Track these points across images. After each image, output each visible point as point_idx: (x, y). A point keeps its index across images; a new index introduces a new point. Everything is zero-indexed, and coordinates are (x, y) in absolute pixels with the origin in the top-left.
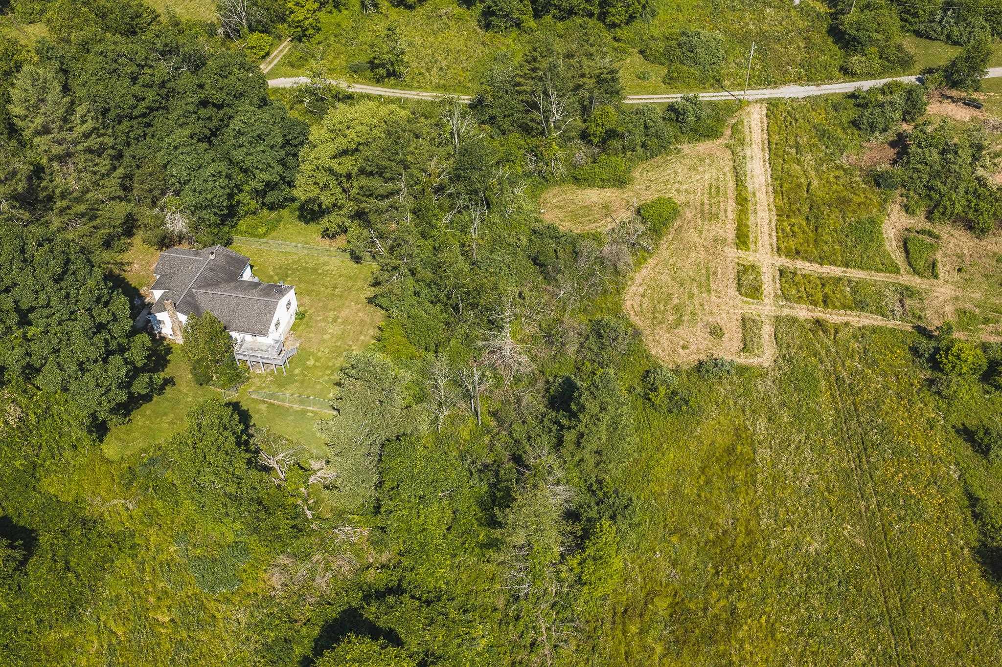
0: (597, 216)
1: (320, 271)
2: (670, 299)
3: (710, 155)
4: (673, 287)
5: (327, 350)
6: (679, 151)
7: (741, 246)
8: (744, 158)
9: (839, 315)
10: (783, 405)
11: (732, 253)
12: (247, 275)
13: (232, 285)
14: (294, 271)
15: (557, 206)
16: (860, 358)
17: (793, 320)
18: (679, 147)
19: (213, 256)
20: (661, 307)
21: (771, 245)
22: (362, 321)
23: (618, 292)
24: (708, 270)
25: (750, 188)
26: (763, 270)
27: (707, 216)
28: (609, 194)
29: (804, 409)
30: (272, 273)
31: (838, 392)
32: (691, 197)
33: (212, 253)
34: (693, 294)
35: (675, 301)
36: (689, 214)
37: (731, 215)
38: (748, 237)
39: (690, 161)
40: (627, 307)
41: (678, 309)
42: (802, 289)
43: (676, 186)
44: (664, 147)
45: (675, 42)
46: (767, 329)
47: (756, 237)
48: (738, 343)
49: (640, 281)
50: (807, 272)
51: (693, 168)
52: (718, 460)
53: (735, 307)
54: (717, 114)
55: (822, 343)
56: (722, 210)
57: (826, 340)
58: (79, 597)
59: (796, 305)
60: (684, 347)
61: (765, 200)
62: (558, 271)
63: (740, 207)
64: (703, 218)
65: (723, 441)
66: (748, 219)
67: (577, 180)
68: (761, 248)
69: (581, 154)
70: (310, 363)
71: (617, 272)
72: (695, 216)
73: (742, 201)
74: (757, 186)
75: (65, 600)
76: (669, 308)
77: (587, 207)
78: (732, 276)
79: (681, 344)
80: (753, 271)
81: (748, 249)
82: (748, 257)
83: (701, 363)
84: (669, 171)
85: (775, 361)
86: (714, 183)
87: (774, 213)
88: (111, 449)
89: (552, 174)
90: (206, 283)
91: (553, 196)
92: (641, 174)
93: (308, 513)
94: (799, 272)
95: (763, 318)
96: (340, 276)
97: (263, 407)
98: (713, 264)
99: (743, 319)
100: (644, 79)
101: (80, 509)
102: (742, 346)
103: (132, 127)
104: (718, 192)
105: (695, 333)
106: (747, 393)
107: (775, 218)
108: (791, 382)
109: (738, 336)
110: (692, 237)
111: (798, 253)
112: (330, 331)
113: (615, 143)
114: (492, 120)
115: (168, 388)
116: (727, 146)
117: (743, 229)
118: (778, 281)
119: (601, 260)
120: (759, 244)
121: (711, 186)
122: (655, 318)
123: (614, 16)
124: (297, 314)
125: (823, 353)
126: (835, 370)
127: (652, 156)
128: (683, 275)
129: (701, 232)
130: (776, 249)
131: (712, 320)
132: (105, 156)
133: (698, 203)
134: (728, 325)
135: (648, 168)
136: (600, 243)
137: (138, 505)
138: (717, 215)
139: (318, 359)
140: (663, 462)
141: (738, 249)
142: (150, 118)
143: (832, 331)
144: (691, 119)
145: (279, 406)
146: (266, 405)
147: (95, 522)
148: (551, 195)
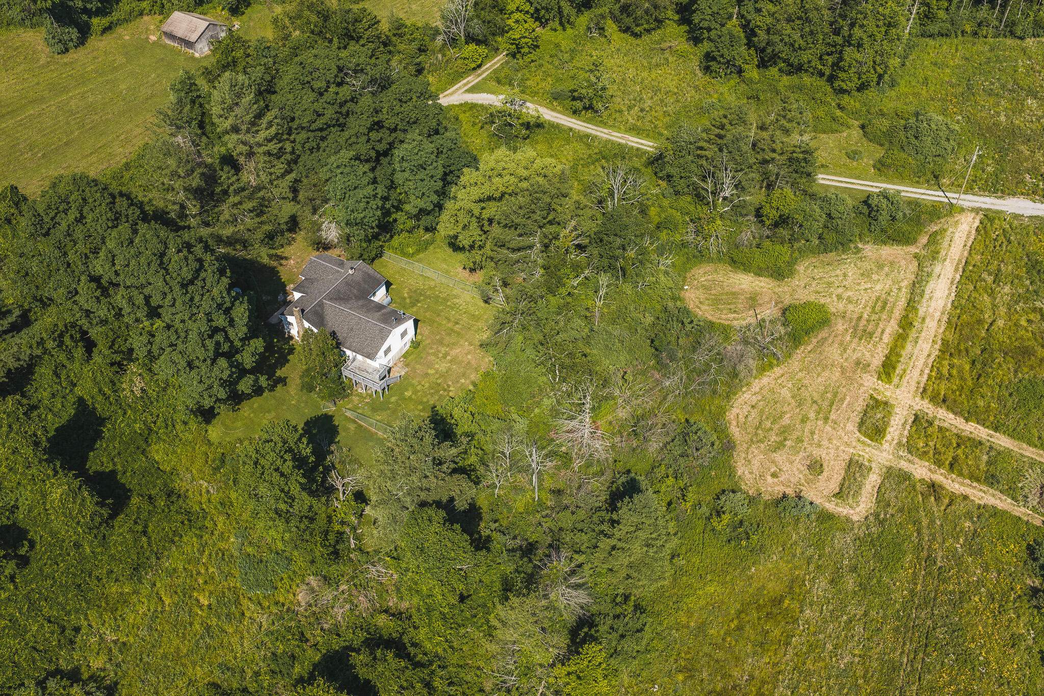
0: (740, 306)
1: (449, 303)
2: (781, 417)
3: (892, 263)
4: (789, 404)
5: (427, 385)
6: (858, 250)
7: (883, 376)
8: (929, 275)
9: (962, 484)
10: (854, 569)
11: (870, 382)
12: (380, 295)
13: (360, 303)
14: (427, 297)
15: (703, 286)
16: (966, 539)
17: (905, 477)
18: (860, 246)
19: (353, 270)
20: (768, 424)
21: (918, 383)
22: (469, 363)
23: (728, 396)
24: (835, 395)
25: (921, 312)
26: (897, 410)
27: (859, 333)
28: (762, 284)
29: (875, 581)
30: (406, 295)
31: (923, 572)
32: (851, 307)
33: (352, 268)
34: (808, 419)
35: (786, 421)
36: (840, 326)
37: (886, 338)
38: (894, 368)
39: (866, 265)
40: (731, 415)
41: (785, 431)
42: (931, 444)
43: (840, 290)
44: (842, 245)
45: (903, 122)
46: (873, 479)
47: (905, 371)
48: (834, 486)
49: (757, 389)
50: (946, 425)
51: (867, 275)
52: (759, 608)
53: (848, 445)
54: (919, 217)
55: (929, 513)
56: (879, 330)
57: (935, 509)
58: (145, 560)
59: (917, 460)
60: (774, 475)
61: (933, 330)
62: (672, 358)
63: (901, 331)
64: (854, 336)
65: (774, 587)
66: (903, 347)
67: (733, 262)
68: (905, 384)
69: (749, 232)
70: (408, 394)
71: (735, 375)
72: (846, 330)
73: (906, 324)
74: (931, 310)
75: (133, 560)
76: (777, 426)
77: (734, 294)
78: (859, 409)
79: (772, 470)
80: (884, 409)
81: (889, 381)
82: (886, 391)
83: (785, 496)
84: (838, 272)
85: (866, 518)
86: (884, 296)
87: (937, 346)
88: (215, 432)
89: (709, 250)
90: (339, 297)
91: (702, 273)
92: (807, 268)
93: (352, 541)
94: (936, 423)
95: (873, 465)
96: (465, 313)
97: (352, 427)
98: (844, 390)
99: (851, 461)
100: (853, 159)
101: (172, 481)
102: (837, 490)
103: (308, 138)
104: (883, 308)
105: (791, 463)
106: (819, 545)
107: (937, 353)
108: (874, 546)
109: (837, 478)
110: (833, 352)
111: (944, 401)
112: (437, 366)
113: (783, 232)
114: (669, 177)
115: (279, 386)
116: (916, 256)
117: (893, 359)
118: (908, 427)
119: (720, 358)
120: (905, 380)
121: (878, 299)
122: (756, 434)
123: (843, 81)
124: (412, 342)
125: (925, 522)
126: (930, 547)
127: (825, 251)
128: (804, 393)
129: (845, 350)
130: (921, 390)
131: (816, 452)
132: (282, 160)
133: (855, 316)
134: (832, 463)
135: (817, 264)
136: (727, 338)
137: (218, 491)
138: (871, 335)
139: (415, 392)
140: (701, 592)
141: (878, 379)
142: (326, 132)
143: (946, 501)
144: (884, 218)
145: (366, 429)
146: (355, 425)
147: (179, 496)
148: (701, 271)
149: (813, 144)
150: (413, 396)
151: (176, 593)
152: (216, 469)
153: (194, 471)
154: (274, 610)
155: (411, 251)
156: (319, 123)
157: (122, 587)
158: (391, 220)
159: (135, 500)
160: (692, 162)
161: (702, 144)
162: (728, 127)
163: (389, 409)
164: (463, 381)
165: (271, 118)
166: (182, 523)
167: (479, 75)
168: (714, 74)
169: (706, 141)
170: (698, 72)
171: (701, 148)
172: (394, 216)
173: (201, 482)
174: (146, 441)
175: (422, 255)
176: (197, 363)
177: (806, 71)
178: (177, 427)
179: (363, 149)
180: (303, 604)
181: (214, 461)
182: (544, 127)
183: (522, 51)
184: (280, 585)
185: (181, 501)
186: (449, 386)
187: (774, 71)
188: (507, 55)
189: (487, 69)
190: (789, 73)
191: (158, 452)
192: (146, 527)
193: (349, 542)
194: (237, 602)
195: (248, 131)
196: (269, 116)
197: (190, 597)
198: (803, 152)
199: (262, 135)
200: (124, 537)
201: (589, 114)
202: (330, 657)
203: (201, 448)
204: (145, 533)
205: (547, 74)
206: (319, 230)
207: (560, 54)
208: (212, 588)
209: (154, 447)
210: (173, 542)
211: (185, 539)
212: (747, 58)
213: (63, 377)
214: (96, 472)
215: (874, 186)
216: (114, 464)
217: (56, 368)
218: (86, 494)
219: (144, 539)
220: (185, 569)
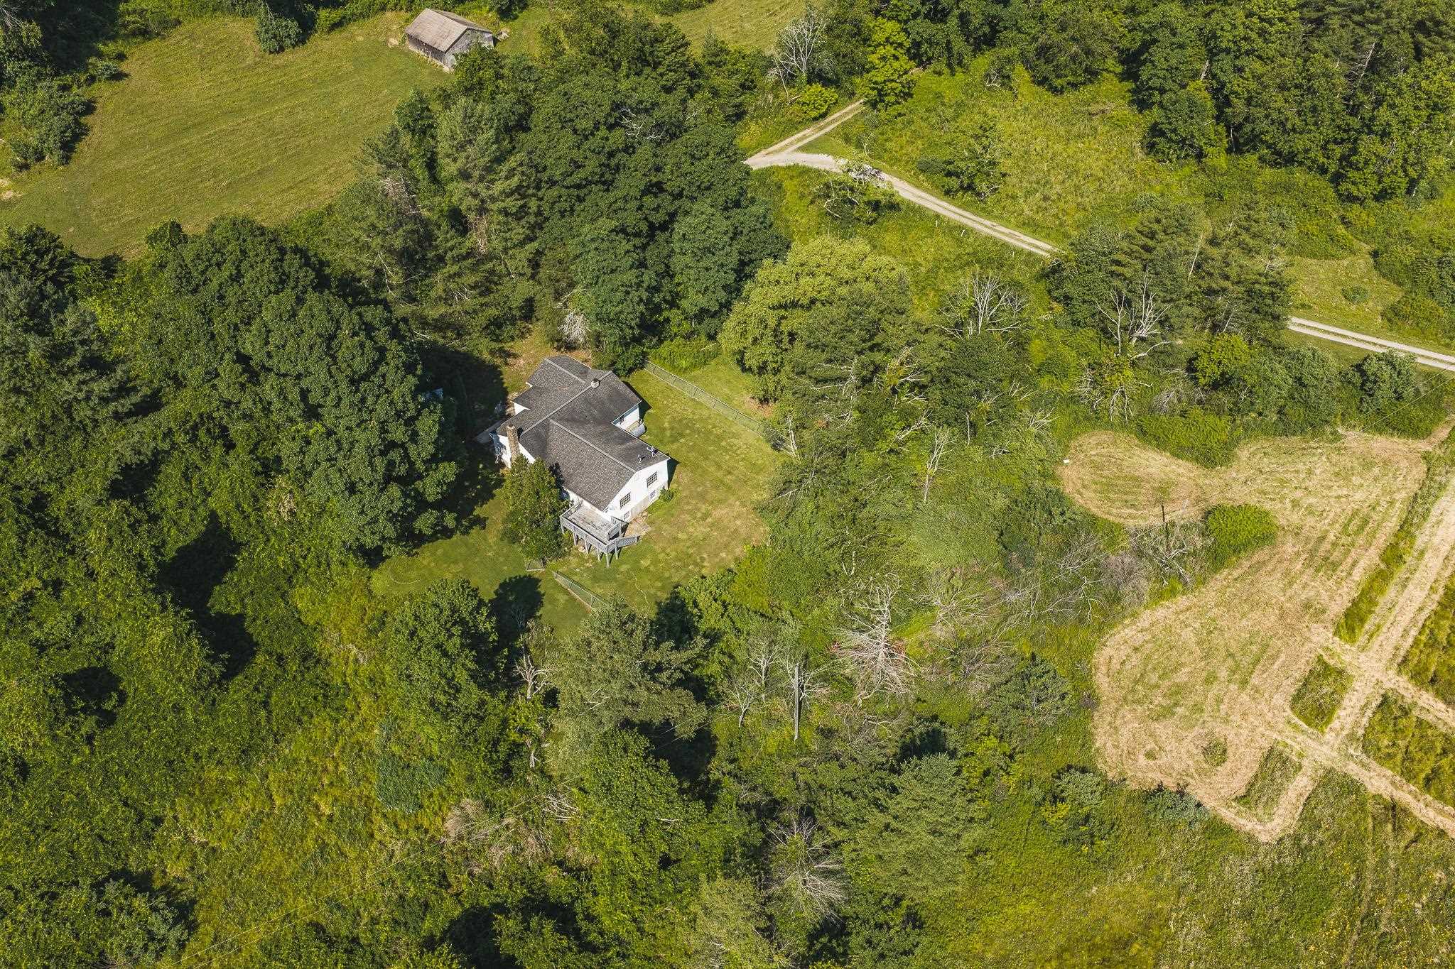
0: (1141, 498)
1: (723, 443)
2: (1175, 670)
3: (1386, 463)
4: (1191, 653)
5: (673, 554)
6: (1336, 437)
7: (1344, 631)
8: (1442, 487)
9: (1441, 812)
10: (1247, 914)
11: (1321, 637)
12: (630, 422)
13: (600, 429)
14: (693, 431)
15: (1092, 461)
16: (1432, 899)
17: (1351, 788)
18: (1341, 430)
19: (598, 382)
20: (1154, 678)
21: (1397, 649)
22: (736, 531)
23: (1100, 629)
24: (1264, 648)
25: (1419, 542)
26: (1356, 685)
27: (1317, 561)
28: (1181, 470)
29: (1277, 937)
30: (666, 425)
31: (1355, 937)
32: (1310, 521)
33: (595, 380)
34: (1216, 678)
35: (1182, 677)
36: (1289, 549)
37: (1358, 574)
38: (1362, 621)
39: (1346, 461)
40: (1100, 657)
41: (1178, 691)
42: (1402, 743)
43: (1298, 494)
44: (1313, 426)
45: (1438, 253)
46: (1302, 784)
47: (1378, 627)
48: (1239, 786)
49: (1147, 625)
50: (1430, 718)
51: (1343, 475)
52: (1092, 949)
53: (1270, 726)
54: (1439, 398)
55: (1381, 849)
56: (1350, 561)
57: (1391, 844)
58: (259, 742)
59: (1374, 765)
60: (1150, 755)
61: (1434, 572)
62: (1027, 561)
63: (1383, 566)
64: (1308, 564)
65: (1121, 922)
66: (1382, 592)
67: (1143, 433)
68: (1376, 647)
69: (1172, 391)
70: (644, 563)
71: (1115, 599)
72: (1298, 554)
73: (1393, 556)
74: (1436, 541)
75: (243, 739)
76: (1167, 683)
77: (1135, 479)
78: (1297, 675)
79: (1148, 747)
80: (1335, 681)
81: (1352, 640)
82: (1344, 654)
83: (1160, 788)
84: (1300, 466)
85: (1281, 839)
86: (1365, 510)
87: (1437, 597)
88: (380, 580)
89: (1108, 410)
90: (572, 418)
91: (1094, 444)
92: (1253, 454)
93: (532, 758)
94: (1415, 713)
95: (1305, 763)
96: (743, 460)
97: (562, 598)
98: (1279, 643)
99: (1271, 750)
100: (1352, 300)
101: (313, 639)
102: (1243, 792)
103: (560, 197)
104: (1361, 528)
105: (1180, 740)
106: (1199, 871)
107: (1434, 607)
108: (1284, 884)
109: (1246, 774)
110: (1272, 585)
111: (1433, 681)
112: (691, 530)
113: (1225, 399)
114: (1067, 299)
115: (476, 528)
116: (1426, 457)
117: (1364, 606)
118: (1369, 713)
119: (1097, 571)
120: (1376, 641)
121: (1355, 513)
122: (1134, 691)
123: (1353, 183)
124: (663, 491)
125: (1371, 861)
126: (1372, 900)
127: (1285, 433)
128: (1217, 639)
129: (1291, 584)
130: (1399, 660)
131: (1220, 730)
132: (523, 222)
133: (1316, 534)
134: (1242, 749)
135: (1269, 450)
136: (1112, 543)
137: (369, 662)
138: (1335, 566)
139: (656, 562)
140: (1010, 911)
141: (1335, 634)
142: (585, 191)
143: (1411, 834)
144: (1384, 393)
145: (580, 604)
146: (566, 597)
147: (318, 661)
148: (1093, 440)
149: (1290, 273)
150: (652, 568)
151: (291, 792)
152: (373, 632)
153: (344, 631)
154: (413, 836)
155: (684, 364)
156: (576, 178)
157: (223, 773)
158: (661, 319)
159: (260, 658)
160: (1103, 281)
161: (1118, 256)
162: (1161, 236)
163: (615, 580)
164: (723, 555)
165: (514, 164)
166: (315, 698)
167: (821, 129)
168: (1160, 156)
169: (1125, 253)
170: (1137, 150)
171: (1118, 263)
172: (666, 314)
173: (350, 646)
174: (290, 581)
175: (698, 372)
176: (360, 487)
177: (1301, 164)
178: (333, 567)
179: (631, 218)
180: (453, 835)
181: (371, 620)
182: (899, 209)
183: (886, 99)
184: (426, 803)
185: (319, 668)
186: (703, 559)
187: (1251, 159)
188: (865, 103)
189: (834, 121)
190: (1275, 165)
191: (302, 598)
192: (268, 696)
193: (529, 758)
194: (367, 819)
195: (481, 179)
196: (512, 162)
197: (309, 800)
198: (1270, 284)
199: (498, 187)
200: (238, 706)
201: (968, 197)
202: (474, 915)
203: (359, 600)
204: (265, 704)
205: (916, 135)
206: (561, 322)
207: (940, 108)
208: (337, 793)
209: (298, 591)
210: (299, 721)
211: (316, 720)
212: (1212, 137)
213: (194, 482)
214: (219, 614)
215: (1376, 344)
216: (244, 606)
217: (187, 469)
218: (195, 642)
219: (263, 713)
220: (308, 761)
